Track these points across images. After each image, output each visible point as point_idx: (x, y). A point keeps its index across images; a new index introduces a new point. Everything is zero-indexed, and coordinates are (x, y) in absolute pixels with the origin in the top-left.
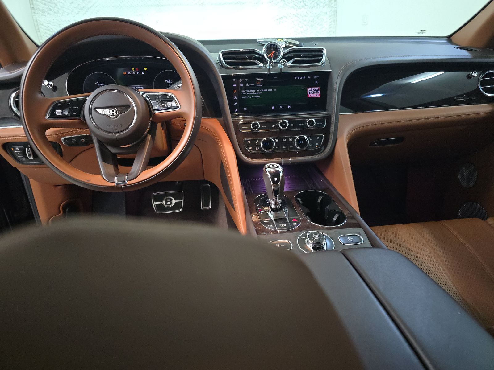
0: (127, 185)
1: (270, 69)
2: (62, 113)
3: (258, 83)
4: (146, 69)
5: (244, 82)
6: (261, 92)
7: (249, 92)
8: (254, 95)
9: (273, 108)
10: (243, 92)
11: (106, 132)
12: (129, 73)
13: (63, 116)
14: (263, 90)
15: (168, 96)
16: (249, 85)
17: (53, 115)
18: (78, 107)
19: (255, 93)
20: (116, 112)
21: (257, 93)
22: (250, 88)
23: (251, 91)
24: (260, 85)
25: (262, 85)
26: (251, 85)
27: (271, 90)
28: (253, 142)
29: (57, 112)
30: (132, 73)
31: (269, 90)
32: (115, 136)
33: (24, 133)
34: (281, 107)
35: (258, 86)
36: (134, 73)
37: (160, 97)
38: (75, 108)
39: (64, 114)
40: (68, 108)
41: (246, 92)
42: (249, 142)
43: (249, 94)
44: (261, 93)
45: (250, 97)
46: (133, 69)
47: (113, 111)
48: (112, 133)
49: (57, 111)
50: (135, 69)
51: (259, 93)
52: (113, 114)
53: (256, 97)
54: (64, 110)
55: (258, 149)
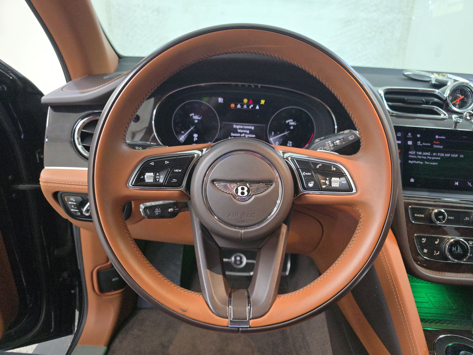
0: (250, 327)
1: (458, 124)
2: (155, 179)
3: (436, 143)
4: (263, 102)
5: (415, 140)
6: (439, 156)
7: (420, 155)
8: (428, 160)
9: (457, 183)
10: (410, 154)
11: (226, 223)
12: (239, 106)
13: (155, 185)
14: (443, 155)
15: (334, 167)
16: (421, 145)
17: (140, 182)
18: (180, 171)
19: (430, 158)
20: (248, 191)
21: (433, 158)
22: (423, 149)
23: (425, 154)
24: (439, 147)
25: (442, 147)
26: (424, 144)
27: (457, 156)
28: (431, 240)
29: (147, 176)
30: (242, 106)
31: (453, 156)
32: (240, 233)
33: (86, 180)
34: (470, 184)
35: (436, 146)
36: (245, 106)
37: (318, 167)
38: (177, 171)
39: (158, 180)
40: (165, 172)
41: (416, 155)
42: (424, 240)
43: (420, 157)
44: (439, 158)
45: (421, 163)
46: (245, 101)
47: (243, 189)
48: (235, 226)
49: (147, 174)
50: (248, 100)
51: (437, 158)
52: (243, 193)
53: (432, 163)
54: (158, 174)
55: (438, 253)
